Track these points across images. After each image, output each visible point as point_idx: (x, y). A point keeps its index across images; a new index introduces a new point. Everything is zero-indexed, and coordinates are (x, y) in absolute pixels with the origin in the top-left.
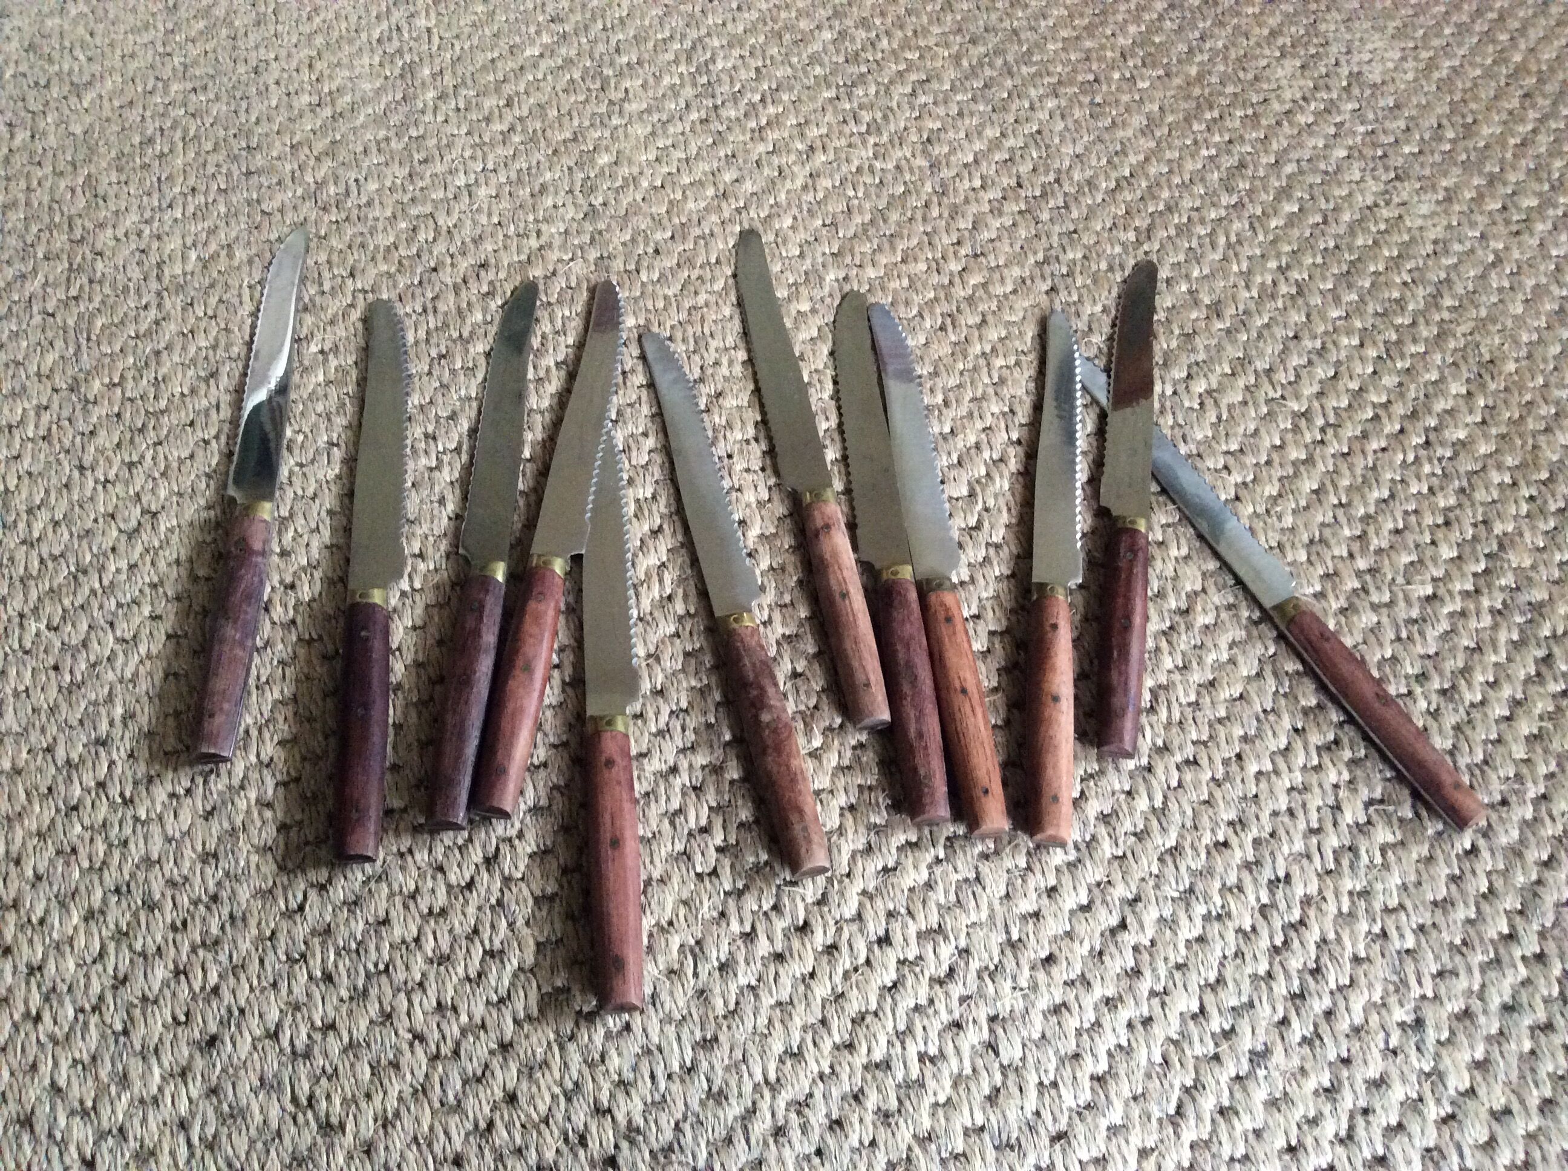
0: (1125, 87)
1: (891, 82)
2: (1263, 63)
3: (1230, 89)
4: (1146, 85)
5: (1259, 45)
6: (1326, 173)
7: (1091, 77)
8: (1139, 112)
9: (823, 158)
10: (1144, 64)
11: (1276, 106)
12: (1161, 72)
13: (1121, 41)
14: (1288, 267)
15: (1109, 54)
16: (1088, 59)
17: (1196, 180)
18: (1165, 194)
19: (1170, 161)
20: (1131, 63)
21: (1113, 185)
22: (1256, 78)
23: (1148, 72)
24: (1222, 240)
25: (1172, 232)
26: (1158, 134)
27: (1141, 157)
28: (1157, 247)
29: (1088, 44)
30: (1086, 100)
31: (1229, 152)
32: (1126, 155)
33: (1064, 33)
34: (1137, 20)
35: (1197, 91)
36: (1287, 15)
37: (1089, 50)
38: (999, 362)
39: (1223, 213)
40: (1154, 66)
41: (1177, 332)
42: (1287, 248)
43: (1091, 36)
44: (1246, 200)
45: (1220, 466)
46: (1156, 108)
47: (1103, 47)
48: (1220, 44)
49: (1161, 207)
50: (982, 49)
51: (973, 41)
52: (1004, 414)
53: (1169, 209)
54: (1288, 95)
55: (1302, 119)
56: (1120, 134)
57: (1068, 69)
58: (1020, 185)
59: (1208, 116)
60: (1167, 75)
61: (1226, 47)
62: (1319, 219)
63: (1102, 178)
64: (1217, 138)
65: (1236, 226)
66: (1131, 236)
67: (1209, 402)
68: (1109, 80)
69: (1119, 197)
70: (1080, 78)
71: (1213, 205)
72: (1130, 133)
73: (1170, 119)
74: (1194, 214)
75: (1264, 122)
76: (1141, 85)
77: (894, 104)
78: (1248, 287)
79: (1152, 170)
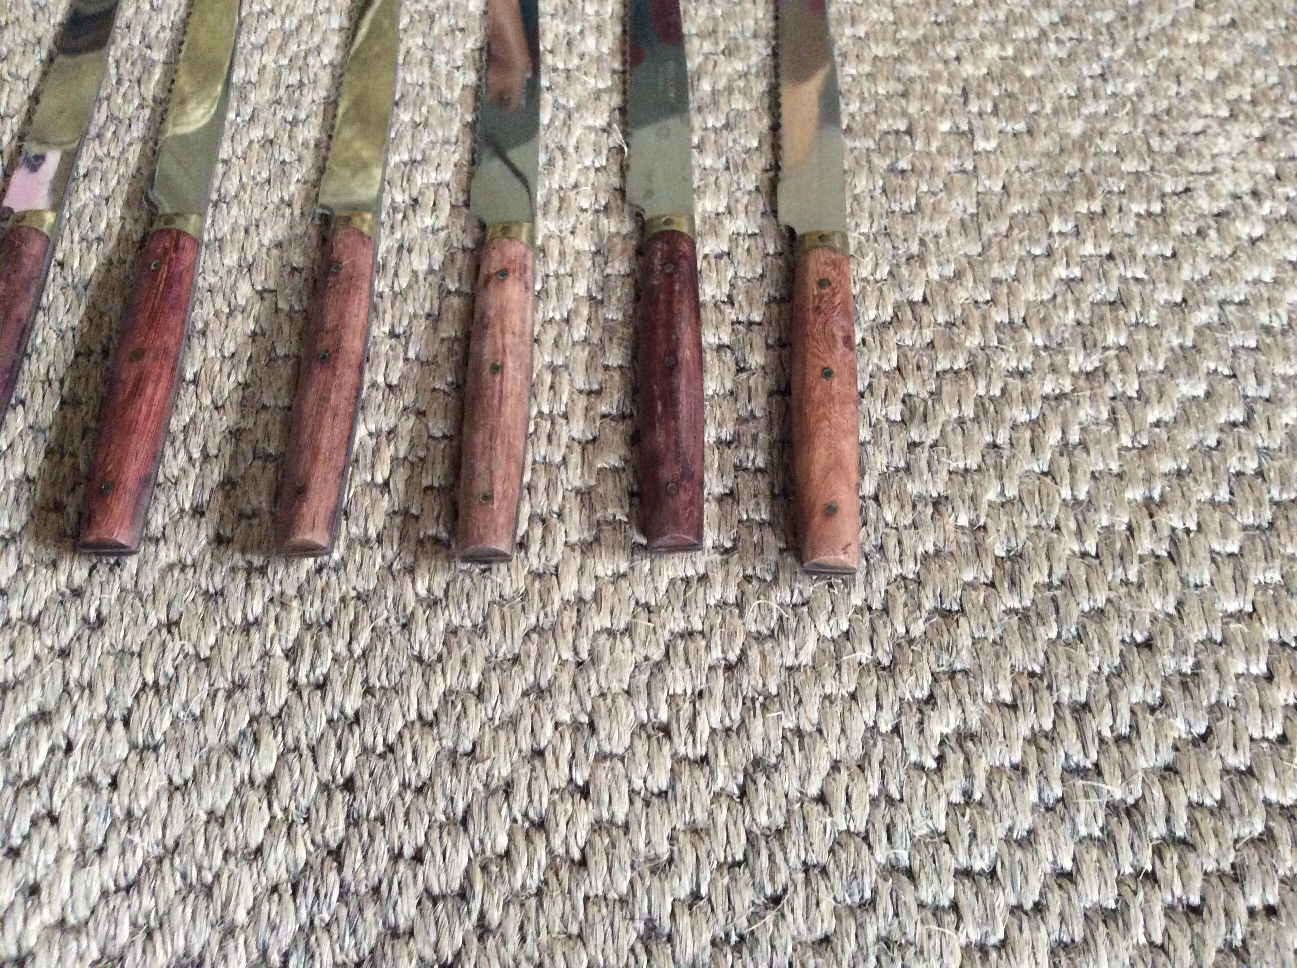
0: (954, 147)
1: (579, 108)
2: (1197, 125)
3: (1130, 165)
4: (992, 145)
5: (1195, 95)
6: (1268, 330)
7: (902, 126)
8: (965, 191)
9: (429, 222)
10: (995, 112)
11: (1204, 204)
12: (1021, 127)
13: (968, 69)
14: (1163, 502)
15: (943, 89)
16: (904, 95)
17: (1034, 323)
18: (974, 341)
19: (996, 282)
20: (974, 108)
21: (887, 314)
22: (1180, 151)
23: (996, 124)
24: (1053, 437)
25: (969, 412)
26: (988, 230)
27: (949, 271)
28: (934, 435)
29: (913, 70)
30: (882, 163)
31: (1104, 277)
32: (923, 265)
33: (879, 50)
34: (1003, 36)
35: (1073, 164)
36: (1253, 49)
37: (911, 80)
38: (598, 621)
39: (1067, 385)
40: (1012, 116)
41: (928, 604)
42: (1167, 465)
43: (921, 57)
44: (1114, 366)
45: (945, 902)
46: (998, 188)
47: (935, 77)
48: (1131, 88)
49: (960, 364)
50: (740, 66)
51: (728, 53)
52: (577, 727)
53: (972, 369)
54: (1227, 185)
55: (1243, 229)
56: (923, 226)
57: (869, 108)
58: (731, 301)
59: (1083, 208)
60: (1030, 132)
61: (1140, 95)
62: (1238, 415)
63: (871, 301)
64: (1089, 249)
65: (1085, 413)
66: (895, 412)
67: (955, 760)
68: (929, 132)
69: (892, 338)
70: (883, 126)
71: (1054, 369)
72: (940, 226)
73: (1016, 207)
74: (1016, 385)
75: (1177, 228)
76: (981, 145)
77: (573, 142)
78: (1079, 534)
79: (961, 295)
